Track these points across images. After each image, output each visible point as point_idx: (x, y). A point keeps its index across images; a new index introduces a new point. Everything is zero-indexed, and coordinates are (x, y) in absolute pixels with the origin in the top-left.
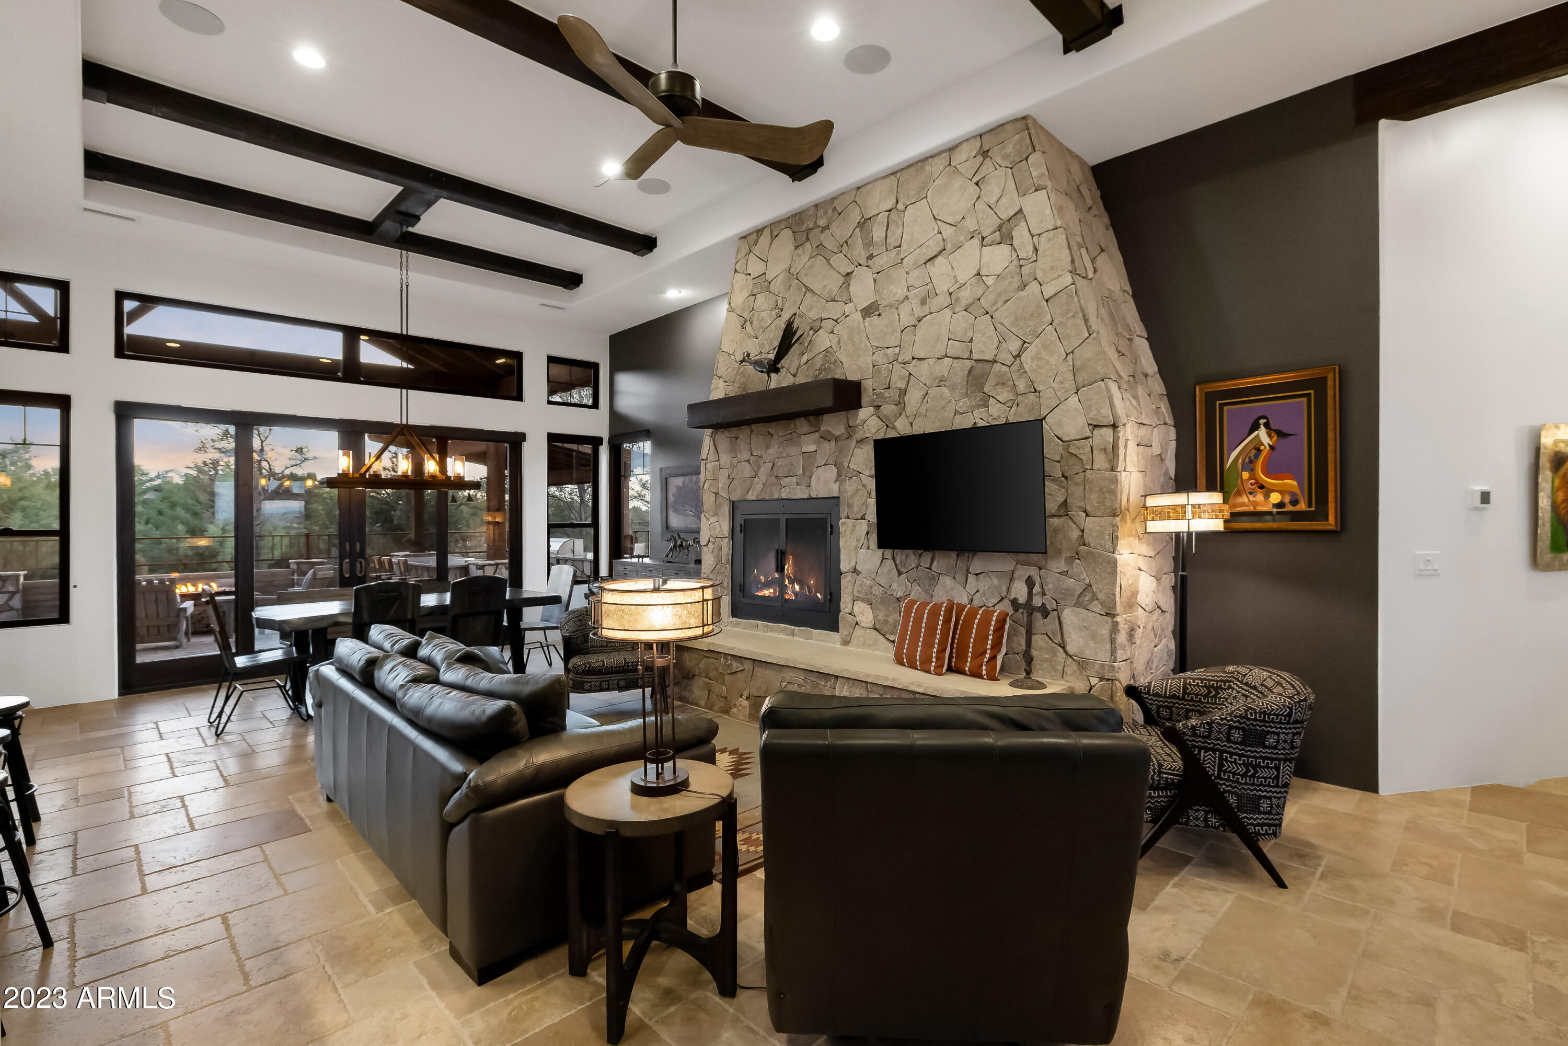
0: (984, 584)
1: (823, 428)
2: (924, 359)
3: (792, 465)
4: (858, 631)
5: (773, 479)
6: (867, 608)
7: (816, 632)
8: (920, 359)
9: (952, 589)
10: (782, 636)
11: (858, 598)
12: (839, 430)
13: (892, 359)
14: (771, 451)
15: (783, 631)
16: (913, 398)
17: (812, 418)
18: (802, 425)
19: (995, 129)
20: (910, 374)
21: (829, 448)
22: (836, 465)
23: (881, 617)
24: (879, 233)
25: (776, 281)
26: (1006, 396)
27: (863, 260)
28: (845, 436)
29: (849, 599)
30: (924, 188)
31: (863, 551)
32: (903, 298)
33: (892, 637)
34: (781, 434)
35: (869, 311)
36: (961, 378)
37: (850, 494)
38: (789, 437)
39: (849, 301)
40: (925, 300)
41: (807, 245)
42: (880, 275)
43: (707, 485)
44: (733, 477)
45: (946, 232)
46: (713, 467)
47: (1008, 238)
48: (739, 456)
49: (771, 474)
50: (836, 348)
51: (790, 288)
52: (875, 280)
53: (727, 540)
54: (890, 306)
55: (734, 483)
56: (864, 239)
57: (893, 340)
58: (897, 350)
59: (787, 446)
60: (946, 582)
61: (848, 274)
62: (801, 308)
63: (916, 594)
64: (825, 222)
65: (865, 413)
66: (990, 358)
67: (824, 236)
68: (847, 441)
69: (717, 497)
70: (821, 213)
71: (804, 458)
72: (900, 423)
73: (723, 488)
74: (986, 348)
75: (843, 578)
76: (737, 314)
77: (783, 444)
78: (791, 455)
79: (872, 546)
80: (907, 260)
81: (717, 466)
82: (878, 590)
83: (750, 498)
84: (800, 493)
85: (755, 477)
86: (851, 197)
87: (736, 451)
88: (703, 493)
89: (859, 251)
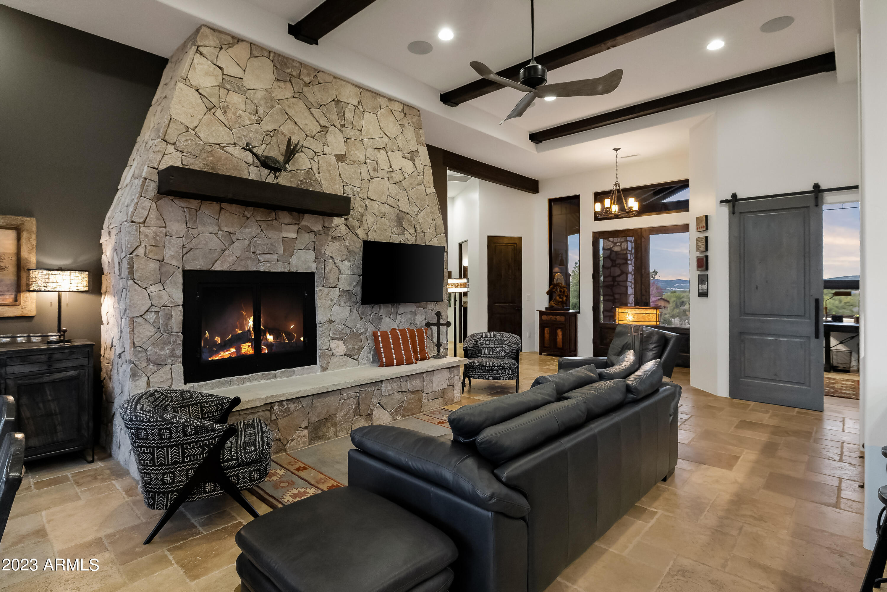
0: (404, 319)
1: (303, 223)
2: (374, 200)
3: (272, 245)
4: (334, 359)
5: (249, 254)
6: (341, 343)
7: (296, 369)
8: (371, 200)
9: (390, 323)
10: (262, 382)
11: (333, 338)
12: (318, 227)
13: (356, 194)
14: (247, 230)
15: (263, 378)
16: (370, 219)
17: (296, 214)
18: (285, 217)
19: (410, 107)
20: (366, 206)
21: (308, 238)
22: (314, 250)
23: (351, 346)
24: (349, 115)
25: (255, 93)
26: (412, 231)
27: (338, 125)
28: (322, 232)
29: (326, 340)
30: (375, 108)
31: (336, 308)
32: (363, 162)
33: (356, 357)
34: (259, 219)
35: (340, 158)
36: (393, 217)
37: (326, 271)
38: (269, 223)
39: (326, 145)
40: (376, 169)
41: (289, 85)
42: (348, 140)
43: (141, 251)
44: (191, 246)
45: (386, 140)
46: (156, 233)
47: (412, 160)
48: (200, 228)
49: (247, 249)
50: (316, 171)
51: (272, 107)
52: (346, 142)
53: (181, 308)
54: (355, 162)
55: (191, 253)
56: (338, 112)
57: (357, 183)
58: (359, 190)
59: (266, 230)
60: (386, 320)
61: (325, 127)
62: (282, 128)
63: (371, 329)
64: (307, 80)
65: (337, 221)
66: (406, 211)
67: (305, 89)
68: (324, 236)
69: (161, 266)
70: (304, 71)
71: (284, 242)
72: (360, 232)
73: (172, 257)
74: (404, 206)
75: (320, 327)
76: (200, 94)
77: (262, 227)
78: (270, 238)
79: (342, 304)
80: (365, 141)
81: (161, 232)
82: (348, 331)
83: (218, 269)
84: (280, 268)
85: (225, 250)
86: (328, 79)
87: (196, 222)
88: (132, 259)
89: (334, 117)
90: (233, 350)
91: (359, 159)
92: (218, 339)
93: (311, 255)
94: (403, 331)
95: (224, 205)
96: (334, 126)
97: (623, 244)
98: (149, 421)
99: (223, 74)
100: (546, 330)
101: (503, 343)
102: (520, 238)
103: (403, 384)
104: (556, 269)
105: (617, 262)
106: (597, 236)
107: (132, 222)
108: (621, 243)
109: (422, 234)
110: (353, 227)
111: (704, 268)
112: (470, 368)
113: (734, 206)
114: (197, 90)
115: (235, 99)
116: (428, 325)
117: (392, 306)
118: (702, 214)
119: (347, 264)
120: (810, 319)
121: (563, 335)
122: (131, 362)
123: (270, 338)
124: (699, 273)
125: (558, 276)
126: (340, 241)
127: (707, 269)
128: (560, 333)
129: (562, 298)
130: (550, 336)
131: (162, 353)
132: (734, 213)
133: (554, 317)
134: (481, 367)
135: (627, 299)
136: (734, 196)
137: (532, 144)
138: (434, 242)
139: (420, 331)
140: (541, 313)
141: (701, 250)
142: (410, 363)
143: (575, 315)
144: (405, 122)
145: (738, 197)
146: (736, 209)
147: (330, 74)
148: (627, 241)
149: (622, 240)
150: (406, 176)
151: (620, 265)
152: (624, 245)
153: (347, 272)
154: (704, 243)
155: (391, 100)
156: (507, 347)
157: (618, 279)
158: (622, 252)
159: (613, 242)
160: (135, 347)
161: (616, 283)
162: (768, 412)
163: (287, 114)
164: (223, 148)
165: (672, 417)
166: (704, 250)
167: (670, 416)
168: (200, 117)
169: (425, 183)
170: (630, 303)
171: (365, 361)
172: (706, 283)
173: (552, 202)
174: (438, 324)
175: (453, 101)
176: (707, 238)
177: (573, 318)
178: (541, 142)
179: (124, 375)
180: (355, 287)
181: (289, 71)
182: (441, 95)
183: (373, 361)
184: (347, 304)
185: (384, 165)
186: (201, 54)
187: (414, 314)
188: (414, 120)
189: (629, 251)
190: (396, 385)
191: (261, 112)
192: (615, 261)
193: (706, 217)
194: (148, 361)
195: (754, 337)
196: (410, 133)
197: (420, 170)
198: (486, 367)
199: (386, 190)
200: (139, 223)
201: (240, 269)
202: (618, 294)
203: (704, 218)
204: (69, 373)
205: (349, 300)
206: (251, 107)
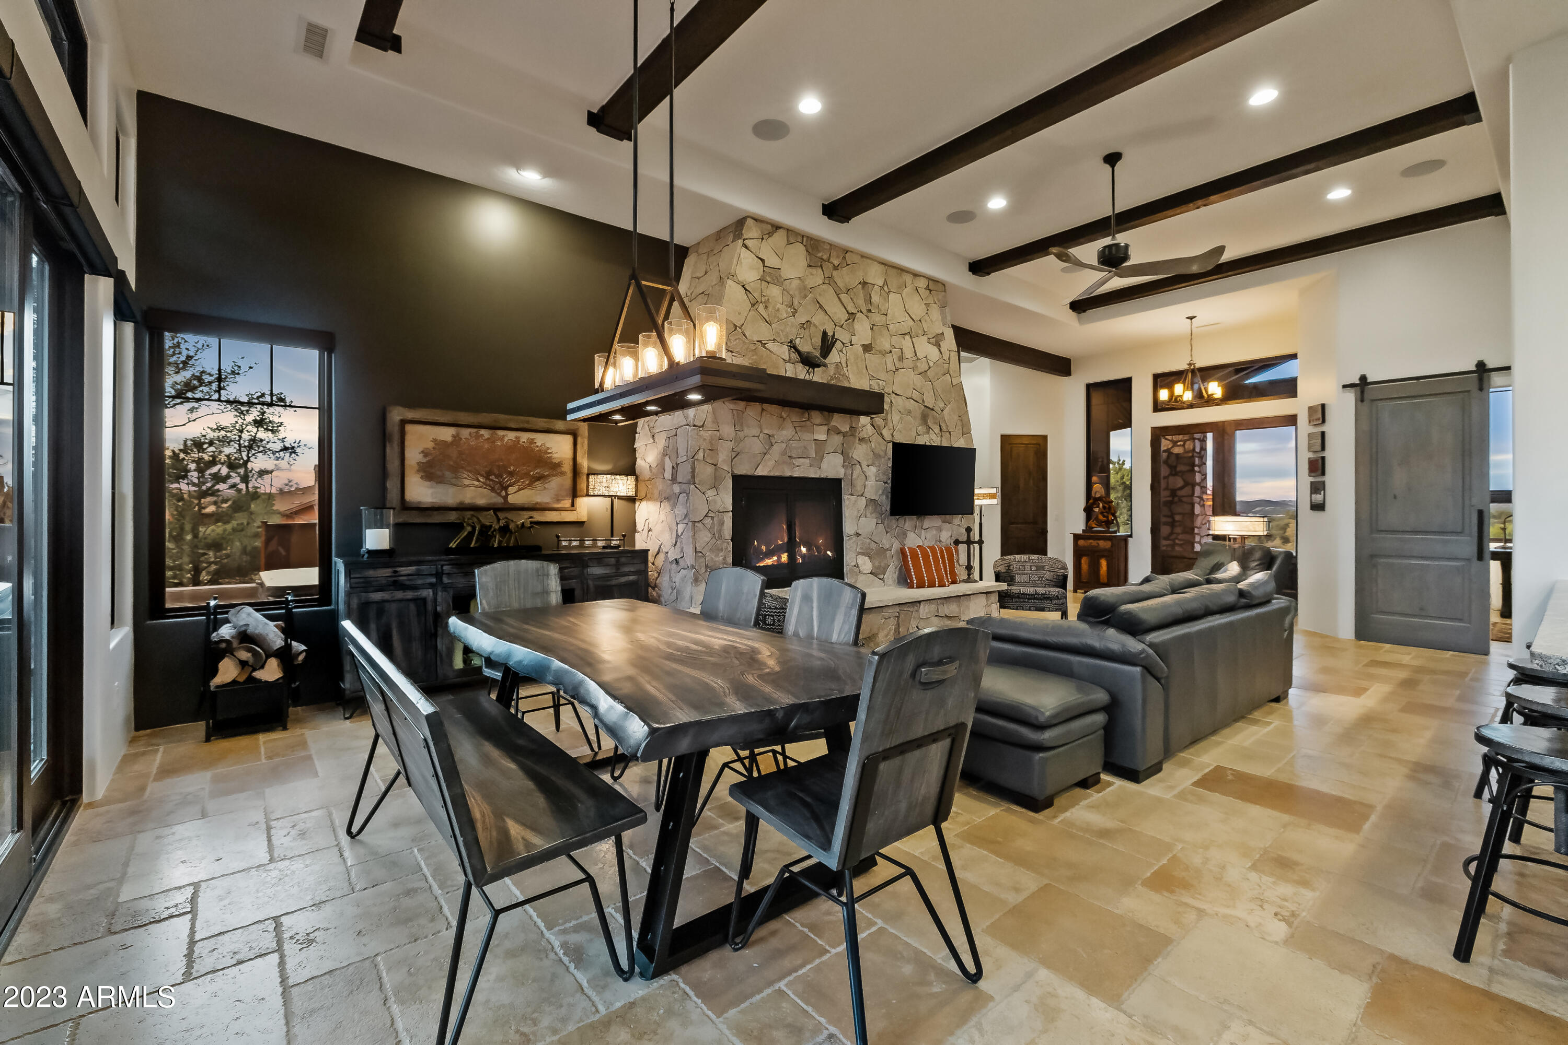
0: (930, 533)
1: (833, 423)
2: (899, 395)
3: (805, 448)
4: (861, 578)
5: (786, 458)
6: (867, 559)
8: (896, 394)
9: (918, 538)
11: (859, 554)
12: (846, 427)
13: (886, 389)
14: (784, 432)
16: (894, 418)
17: (826, 413)
18: (817, 417)
19: (936, 281)
20: (891, 402)
21: (837, 440)
22: (842, 454)
23: (877, 564)
24: (875, 298)
25: (791, 283)
26: (937, 430)
27: (864, 311)
28: (849, 433)
29: (854, 555)
30: (900, 287)
31: (863, 519)
32: (888, 351)
33: (882, 577)
34: (793, 419)
35: (867, 348)
36: (918, 414)
37: (854, 477)
38: (804, 423)
39: (853, 334)
40: (901, 358)
41: (820, 270)
42: (874, 327)
43: (700, 455)
44: (739, 450)
45: (911, 323)
46: (711, 436)
47: (938, 345)
48: (747, 431)
49: (784, 453)
50: (844, 365)
51: (805, 296)
52: (872, 329)
53: (731, 514)
54: (880, 352)
55: (739, 457)
56: (865, 296)
57: (883, 376)
58: (884, 383)
59: (801, 431)
60: (911, 535)
61: (853, 313)
62: (813, 319)
63: (896, 546)
64: (836, 262)
65: (864, 420)
66: (931, 407)
67: (835, 273)
68: (852, 438)
69: (716, 469)
70: (834, 253)
71: (816, 444)
72: (885, 432)
73: (724, 461)
74: (930, 402)
75: (848, 540)
76: (746, 289)
77: (797, 428)
78: (804, 440)
79: (868, 515)
80: (891, 327)
81: (716, 435)
82: (873, 546)
83: (760, 474)
84: (813, 473)
85: (765, 454)
86: (856, 259)
87: (742, 425)
88: (694, 463)
89: (861, 302)
90: (775, 558)
91: (885, 348)
92: (764, 548)
93: (839, 459)
94: (932, 548)
95: (765, 406)
96: (861, 312)
97: (1188, 443)
98: (776, 608)
99: (764, 266)
100: (1084, 561)
101: (1042, 568)
102: (1045, 438)
103: (940, 607)
104: (1094, 479)
105: (1178, 469)
106: (1158, 434)
107: (694, 426)
108: (1185, 441)
109: (948, 433)
110: (879, 427)
111: (1320, 472)
112: (1005, 597)
113: (1362, 392)
114: (743, 286)
115: (774, 292)
116: (957, 542)
117: (917, 519)
118: (1317, 402)
119: (873, 469)
120: (1470, 535)
121: (1108, 565)
122: (693, 567)
123: (804, 550)
124: (1312, 479)
125: (1098, 489)
126: (866, 443)
127: (1323, 474)
128: (1104, 563)
129: (1107, 517)
130: (1090, 566)
131: (717, 559)
132: (1362, 401)
133: (1096, 542)
134: (1019, 596)
135: (1193, 522)
136: (1363, 378)
137: (1073, 314)
138: (960, 443)
139: (948, 550)
140: (1077, 537)
141: (1315, 450)
142: (942, 585)
143: (1125, 539)
144: (930, 301)
145: (1369, 381)
146: (1366, 396)
147: (857, 254)
148: (1194, 439)
149: (1186, 437)
150: (931, 364)
151: (1183, 472)
152: (1189, 445)
153: (873, 478)
154: (1319, 441)
155: (916, 275)
156: (1048, 573)
157: (1180, 493)
158: (1186, 455)
159: (1171, 441)
160: (696, 552)
161: (1176, 499)
162: (1409, 654)
163: (818, 302)
164: (764, 345)
165: (1286, 633)
166: (1320, 449)
167: (1286, 631)
168: (745, 314)
169: (951, 372)
170: (1197, 527)
171: (890, 582)
172: (1322, 492)
173: (1090, 388)
174: (969, 542)
175: (986, 271)
176: (1323, 434)
177: (1123, 543)
178: (1085, 311)
179: (683, 581)
180: (880, 495)
181: (820, 255)
182: (970, 264)
183: (899, 583)
184: (873, 515)
185: (908, 353)
186: (746, 247)
187: (940, 529)
188: (940, 297)
189: (1197, 453)
190: (933, 607)
191: (796, 303)
192: (1175, 467)
193: (1323, 406)
194: (707, 566)
195: (1391, 561)
196: (935, 313)
197: (946, 357)
198: (1026, 594)
199: (911, 382)
200: (699, 427)
201: (778, 474)
202: (1179, 514)
203: (1320, 408)
204: (631, 578)
205: (875, 511)
206: (787, 299)
